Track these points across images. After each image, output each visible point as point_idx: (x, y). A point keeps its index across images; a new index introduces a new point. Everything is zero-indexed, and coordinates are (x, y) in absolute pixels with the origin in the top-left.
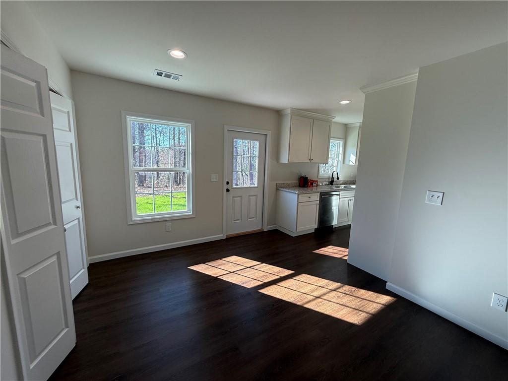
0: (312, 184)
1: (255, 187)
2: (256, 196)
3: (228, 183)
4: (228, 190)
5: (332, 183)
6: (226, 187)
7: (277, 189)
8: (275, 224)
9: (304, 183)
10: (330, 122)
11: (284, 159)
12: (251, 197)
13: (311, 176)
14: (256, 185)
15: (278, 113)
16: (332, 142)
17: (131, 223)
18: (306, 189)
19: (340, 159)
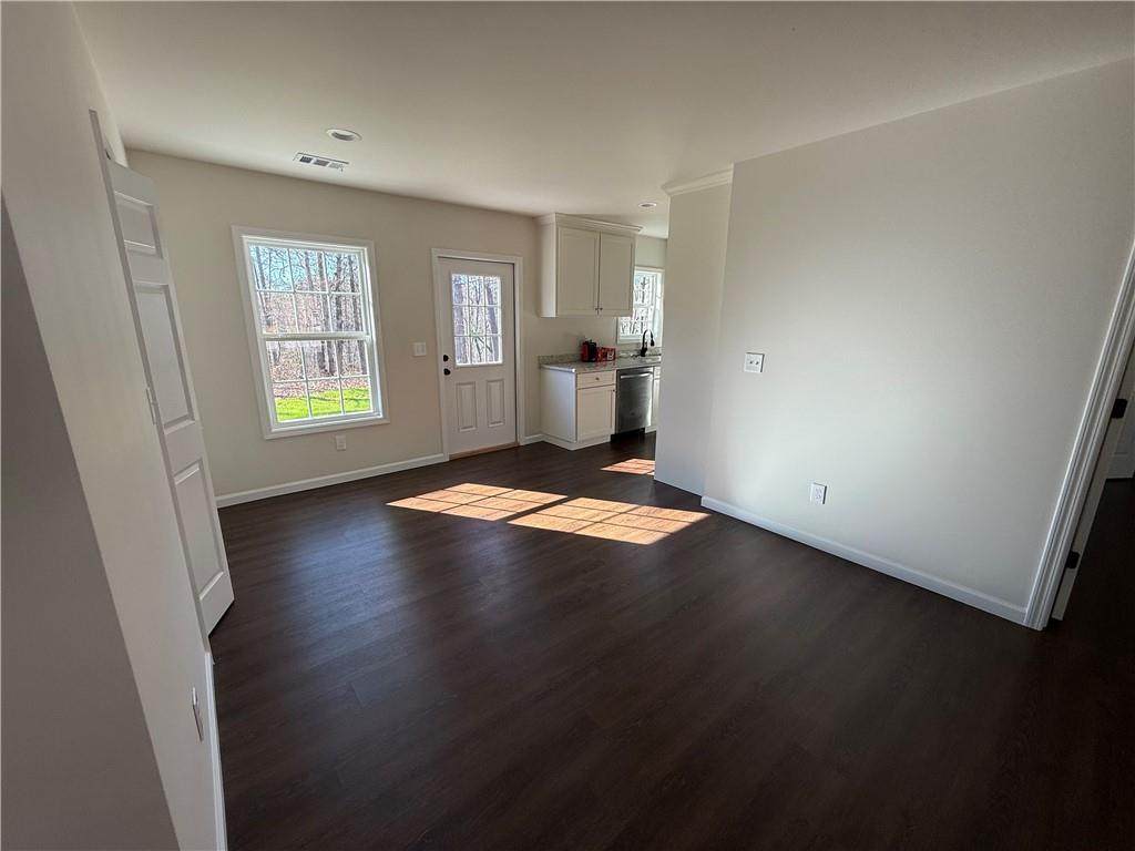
0: (605, 355)
1: (497, 365)
2: (502, 380)
3: (446, 358)
4: (447, 372)
5: (643, 352)
6: (443, 365)
7: (540, 367)
8: (540, 432)
9: (591, 354)
10: (632, 237)
11: (550, 310)
12: (492, 384)
13: (602, 341)
14: (500, 361)
15: (534, 222)
16: (639, 275)
17: (270, 437)
18: (594, 364)
19: (658, 307)
